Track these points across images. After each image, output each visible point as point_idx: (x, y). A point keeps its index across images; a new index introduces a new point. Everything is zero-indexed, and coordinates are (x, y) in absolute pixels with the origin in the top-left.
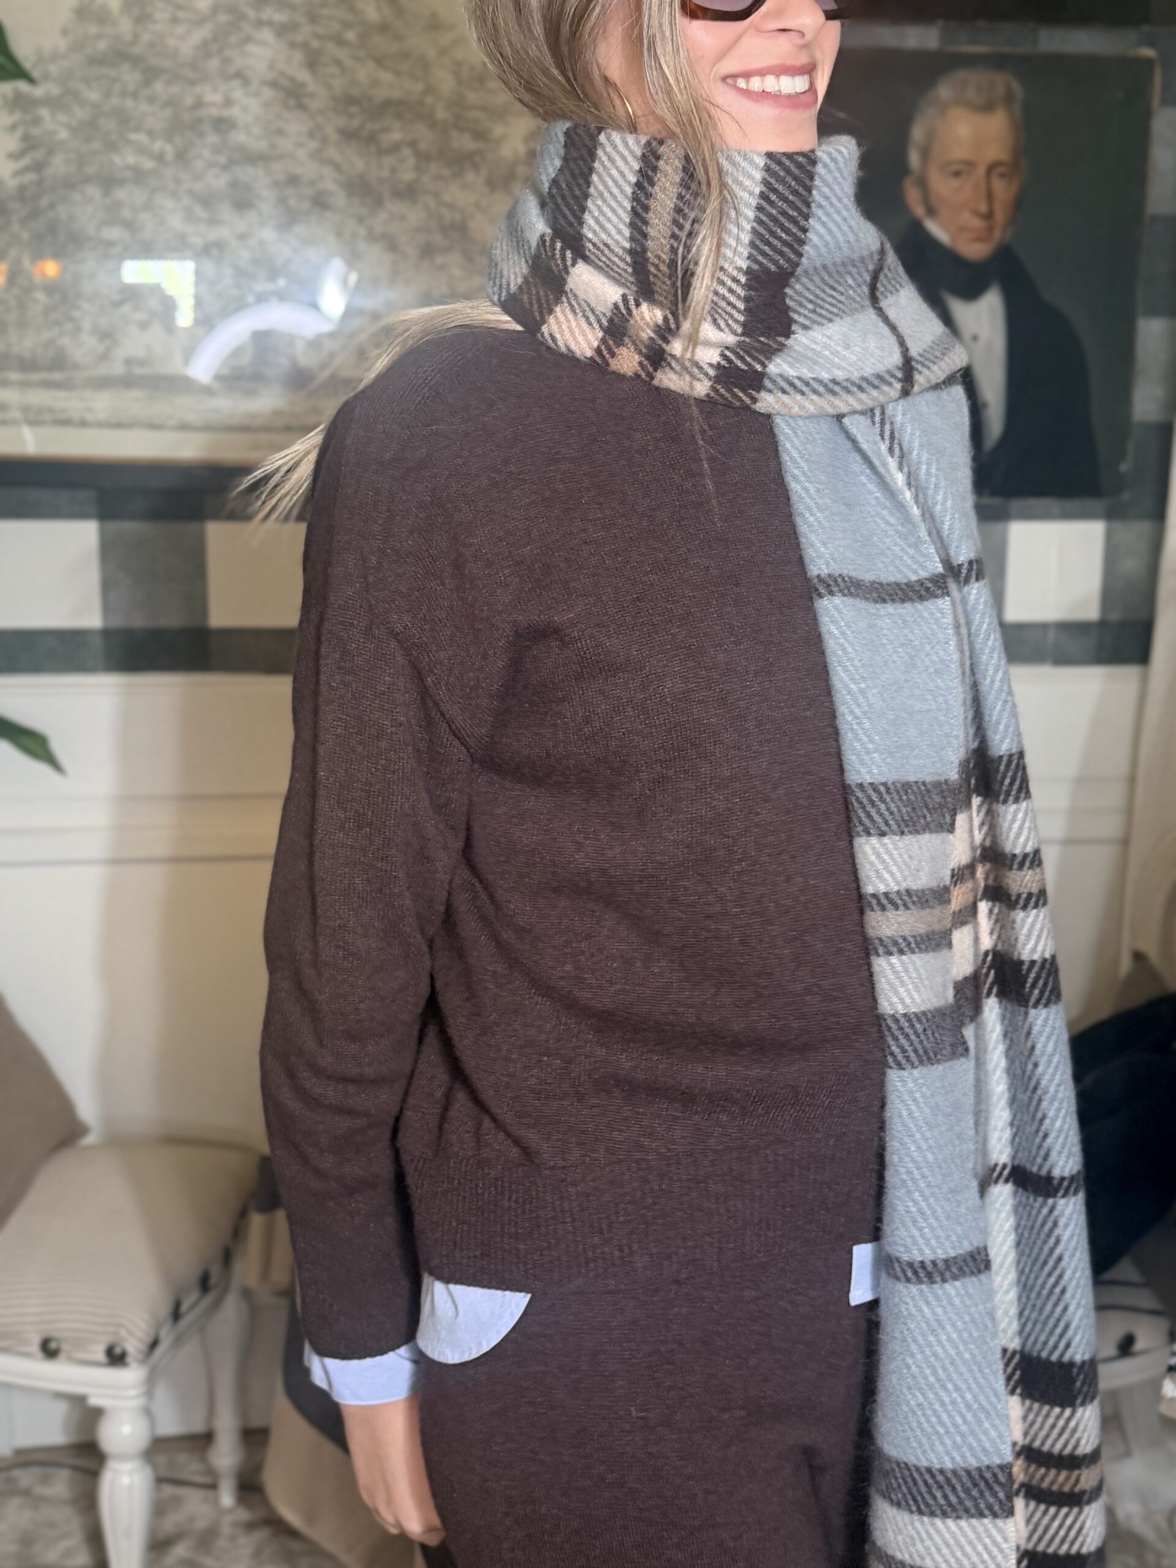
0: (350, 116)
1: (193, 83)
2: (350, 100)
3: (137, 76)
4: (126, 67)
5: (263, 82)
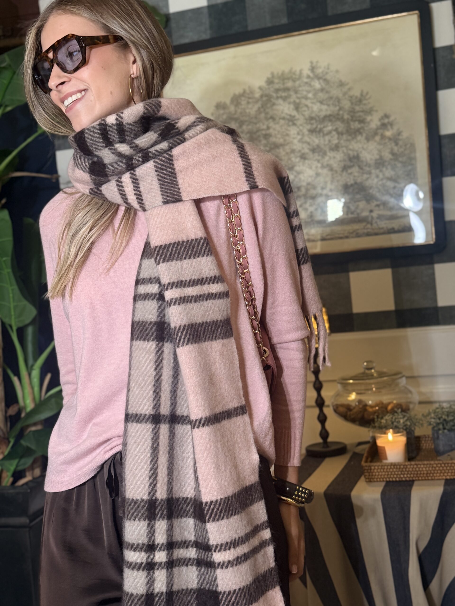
0: (312, 124)
1: (256, 124)
2: (311, 118)
3: (237, 125)
5: (280, 119)
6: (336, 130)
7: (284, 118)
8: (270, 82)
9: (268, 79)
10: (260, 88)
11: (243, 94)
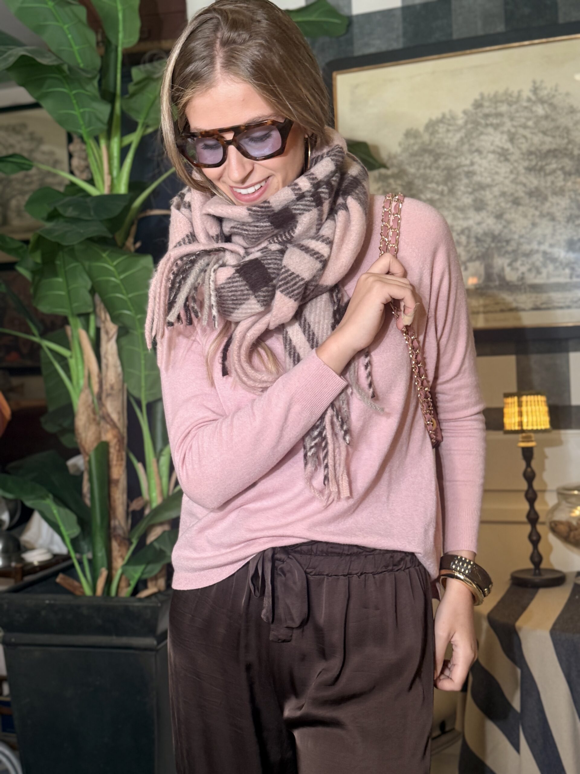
0: (531, 160)
1: (456, 158)
2: (530, 153)
3: (432, 158)
4: (426, 155)
5: (489, 152)
6: (562, 169)
7: (493, 152)
8: (478, 105)
9: (476, 101)
10: (465, 112)
11: (442, 120)
